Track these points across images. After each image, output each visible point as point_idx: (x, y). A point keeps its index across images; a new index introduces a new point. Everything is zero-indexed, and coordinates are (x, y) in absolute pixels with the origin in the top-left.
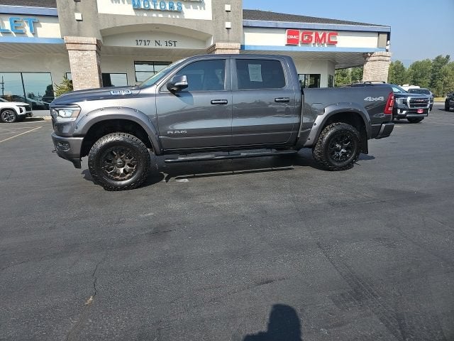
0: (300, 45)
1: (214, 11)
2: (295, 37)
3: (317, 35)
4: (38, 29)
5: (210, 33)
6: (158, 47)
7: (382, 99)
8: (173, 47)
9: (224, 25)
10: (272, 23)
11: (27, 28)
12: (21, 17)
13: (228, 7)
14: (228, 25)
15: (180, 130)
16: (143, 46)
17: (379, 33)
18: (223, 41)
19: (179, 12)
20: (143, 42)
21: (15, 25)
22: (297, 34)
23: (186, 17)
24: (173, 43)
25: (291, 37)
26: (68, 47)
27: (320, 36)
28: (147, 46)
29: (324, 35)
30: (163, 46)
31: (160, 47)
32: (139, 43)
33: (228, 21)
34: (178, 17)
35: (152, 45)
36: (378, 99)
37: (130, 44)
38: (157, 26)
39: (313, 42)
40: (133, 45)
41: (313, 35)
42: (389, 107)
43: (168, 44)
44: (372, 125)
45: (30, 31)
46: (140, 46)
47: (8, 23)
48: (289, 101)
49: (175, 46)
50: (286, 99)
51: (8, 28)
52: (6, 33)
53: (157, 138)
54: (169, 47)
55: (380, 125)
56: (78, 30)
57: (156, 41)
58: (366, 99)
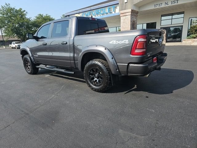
4: (116, 10)
6: (166, 5)
7: (127, 42)
16: (158, 7)
20: (158, 5)
21: (110, 10)
26: (121, 15)
28: (160, 7)
30: (170, 4)
31: (168, 5)
32: (156, 6)
35: (163, 6)
36: (123, 42)
37: (151, 7)
42: (136, 49)
43: (173, 3)
44: (118, 64)
45: (114, 11)
46: (156, 8)
47: (107, 10)
48: (67, 43)
49: (177, 3)
50: (65, 43)
51: (107, 12)
52: (107, 13)
53: (32, 57)
54: (173, 4)
55: (127, 64)
56: (125, 7)
57: (166, 3)
58: (111, 43)
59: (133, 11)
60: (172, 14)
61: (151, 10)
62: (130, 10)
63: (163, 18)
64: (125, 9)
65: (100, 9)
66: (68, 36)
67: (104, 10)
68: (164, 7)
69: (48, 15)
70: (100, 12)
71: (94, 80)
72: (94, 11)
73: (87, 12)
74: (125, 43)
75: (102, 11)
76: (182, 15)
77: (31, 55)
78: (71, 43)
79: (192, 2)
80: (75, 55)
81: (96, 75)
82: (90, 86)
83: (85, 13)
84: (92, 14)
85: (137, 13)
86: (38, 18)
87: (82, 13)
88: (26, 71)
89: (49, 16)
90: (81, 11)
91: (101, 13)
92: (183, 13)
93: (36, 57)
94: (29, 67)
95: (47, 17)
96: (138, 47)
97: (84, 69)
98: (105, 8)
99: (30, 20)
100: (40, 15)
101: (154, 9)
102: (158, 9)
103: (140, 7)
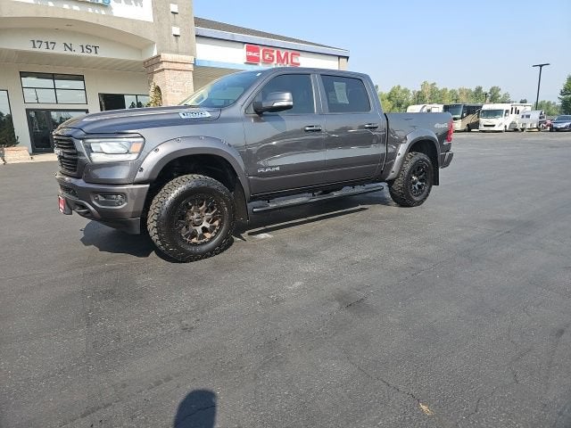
0: (260, 64)
1: (155, 10)
2: (255, 54)
3: (278, 54)
5: (152, 39)
6: (68, 52)
8: (93, 54)
9: (170, 30)
10: (228, 35)
13: (174, 8)
14: (176, 31)
15: (271, 167)
16: (43, 49)
17: (339, 57)
18: (171, 52)
19: (105, 6)
20: (44, 44)
22: (257, 50)
23: (115, 15)
24: (93, 49)
25: (251, 54)
27: (283, 55)
28: (50, 51)
29: (286, 55)
30: (78, 52)
31: (72, 53)
32: (37, 45)
33: (175, 25)
34: (103, 12)
35: (59, 50)
38: (70, 22)
39: (275, 62)
40: (26, 46)
41: (275, 54)
43: (85, 50)
48: (377, 127)
49: (96, 53)
50: (375, 125)
54: (85, 54)
55: (445, 153)
57: (65, 44)
60: (53, 77)
63: (27, 81)
68: (63, 56)
76: (79, 84)
77: (244, 170)
92: (80, 78)
93: (267, 174)
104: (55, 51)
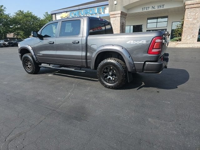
4: (106, 10)
6: (153, 9)
7: (144, 42)
8: (162, 8)
11: (102, 11)
12: (100, 7)
16: (145, 10)
20: (146, 9)
21: (99, 10)
24: (162, 6)
26: (111, 16)
28: (148, 10)
30: (156, 9)
31: (155, 9)
32: (144, 9)
36: (140, 42)
37: (139, 10)
42: (153, 48)
43: (159, 7)
44: (134, 62)
45: (103, 12)
46: (144, 11)
47: (96, 10)
48: (79, 43)
49: (163, 7)
50: (77, 42)
51: (96, 12)
52: (96, 14)
53: (34, 56)
54: (159, 9)
55: (143, 62)
56: (115, 8)
57: (153, 7)
58: (128, 43)
59: (122, 13)
60: (157, 18)
61: (139, 13)
62: (120, 12)
63: (149, 21)
64: (115, 11)
65: (89, 9)
66: (81, 35)
67: (93, 10)
68: (151, 11)
69: (29, 12)
70: (88, 12)
71: (108, 78)
72: (83, 10)
73: (76, 11)
74: (142, 43)
75: (91, 11)
76: (166, 19)
77: (33, 54)
78: (84, 42)
79: (176, 8)
80: (88, 54)
81: (110, 73)
82: (103, 84)
83: (73, 12)
84: (80, 13)
85: (126, 15)
86: (17, 14)
87: (70, 12)
88: (26, 70)
89: (31, 13)
90: (69, 9)
91: (90, 13)
92: (166, 17)
93: (40, 56)
94: (29, 66)
95: (29, 14)
96: (155, 47)
97: (98, 68)
98: (94, 8)
99: (9, 16)
100: (20, 11)
101: (141, 12)
102: (145, 12)
103: (128, 10)
104: (149, 10)
